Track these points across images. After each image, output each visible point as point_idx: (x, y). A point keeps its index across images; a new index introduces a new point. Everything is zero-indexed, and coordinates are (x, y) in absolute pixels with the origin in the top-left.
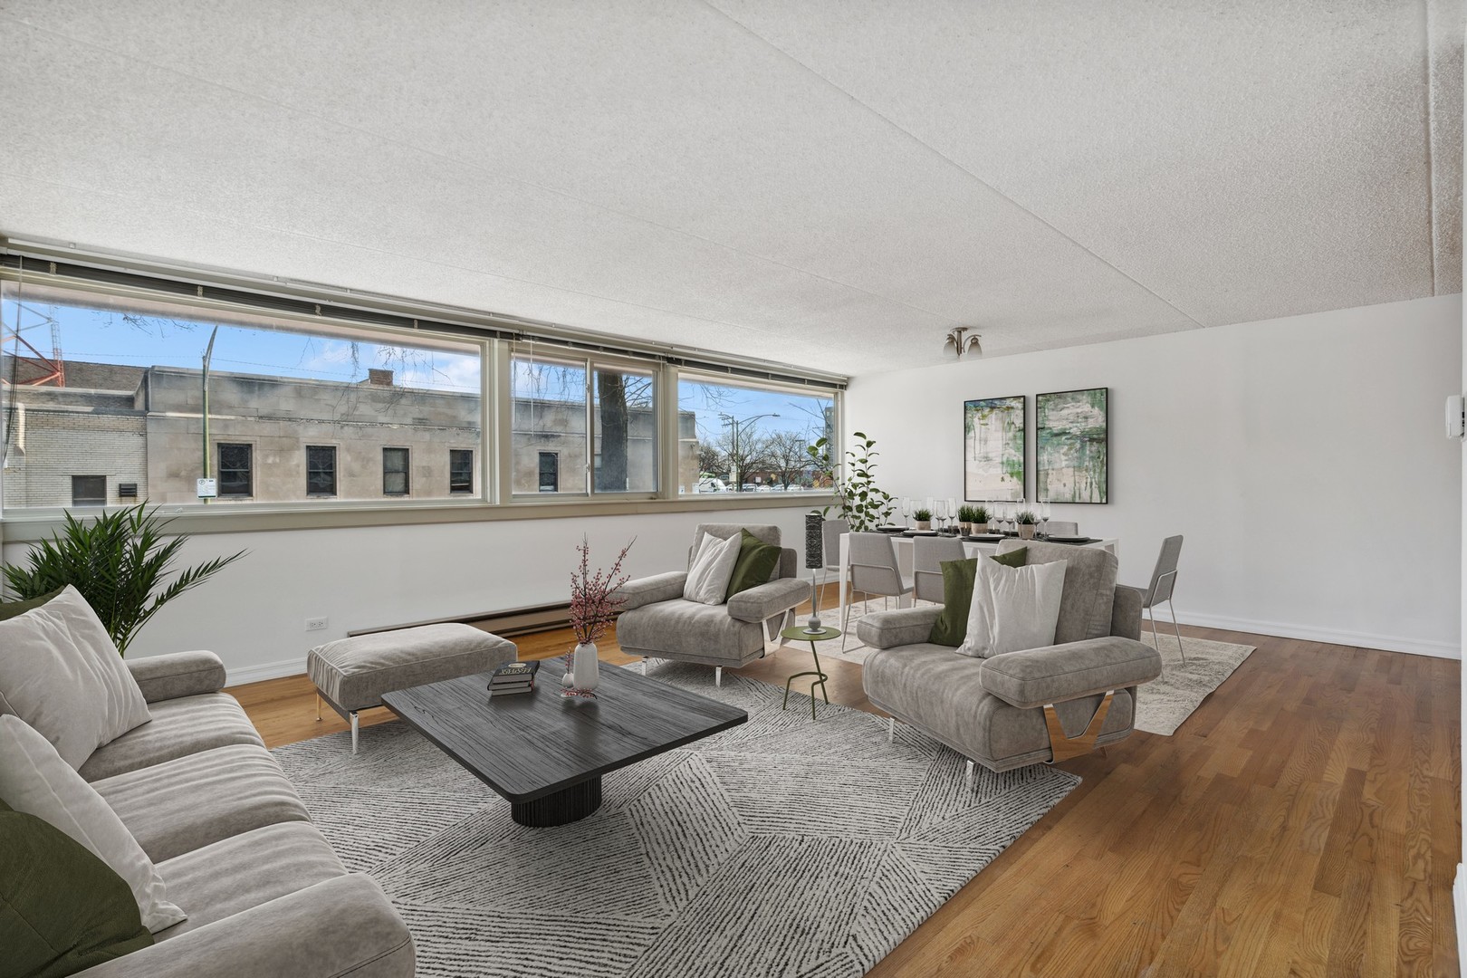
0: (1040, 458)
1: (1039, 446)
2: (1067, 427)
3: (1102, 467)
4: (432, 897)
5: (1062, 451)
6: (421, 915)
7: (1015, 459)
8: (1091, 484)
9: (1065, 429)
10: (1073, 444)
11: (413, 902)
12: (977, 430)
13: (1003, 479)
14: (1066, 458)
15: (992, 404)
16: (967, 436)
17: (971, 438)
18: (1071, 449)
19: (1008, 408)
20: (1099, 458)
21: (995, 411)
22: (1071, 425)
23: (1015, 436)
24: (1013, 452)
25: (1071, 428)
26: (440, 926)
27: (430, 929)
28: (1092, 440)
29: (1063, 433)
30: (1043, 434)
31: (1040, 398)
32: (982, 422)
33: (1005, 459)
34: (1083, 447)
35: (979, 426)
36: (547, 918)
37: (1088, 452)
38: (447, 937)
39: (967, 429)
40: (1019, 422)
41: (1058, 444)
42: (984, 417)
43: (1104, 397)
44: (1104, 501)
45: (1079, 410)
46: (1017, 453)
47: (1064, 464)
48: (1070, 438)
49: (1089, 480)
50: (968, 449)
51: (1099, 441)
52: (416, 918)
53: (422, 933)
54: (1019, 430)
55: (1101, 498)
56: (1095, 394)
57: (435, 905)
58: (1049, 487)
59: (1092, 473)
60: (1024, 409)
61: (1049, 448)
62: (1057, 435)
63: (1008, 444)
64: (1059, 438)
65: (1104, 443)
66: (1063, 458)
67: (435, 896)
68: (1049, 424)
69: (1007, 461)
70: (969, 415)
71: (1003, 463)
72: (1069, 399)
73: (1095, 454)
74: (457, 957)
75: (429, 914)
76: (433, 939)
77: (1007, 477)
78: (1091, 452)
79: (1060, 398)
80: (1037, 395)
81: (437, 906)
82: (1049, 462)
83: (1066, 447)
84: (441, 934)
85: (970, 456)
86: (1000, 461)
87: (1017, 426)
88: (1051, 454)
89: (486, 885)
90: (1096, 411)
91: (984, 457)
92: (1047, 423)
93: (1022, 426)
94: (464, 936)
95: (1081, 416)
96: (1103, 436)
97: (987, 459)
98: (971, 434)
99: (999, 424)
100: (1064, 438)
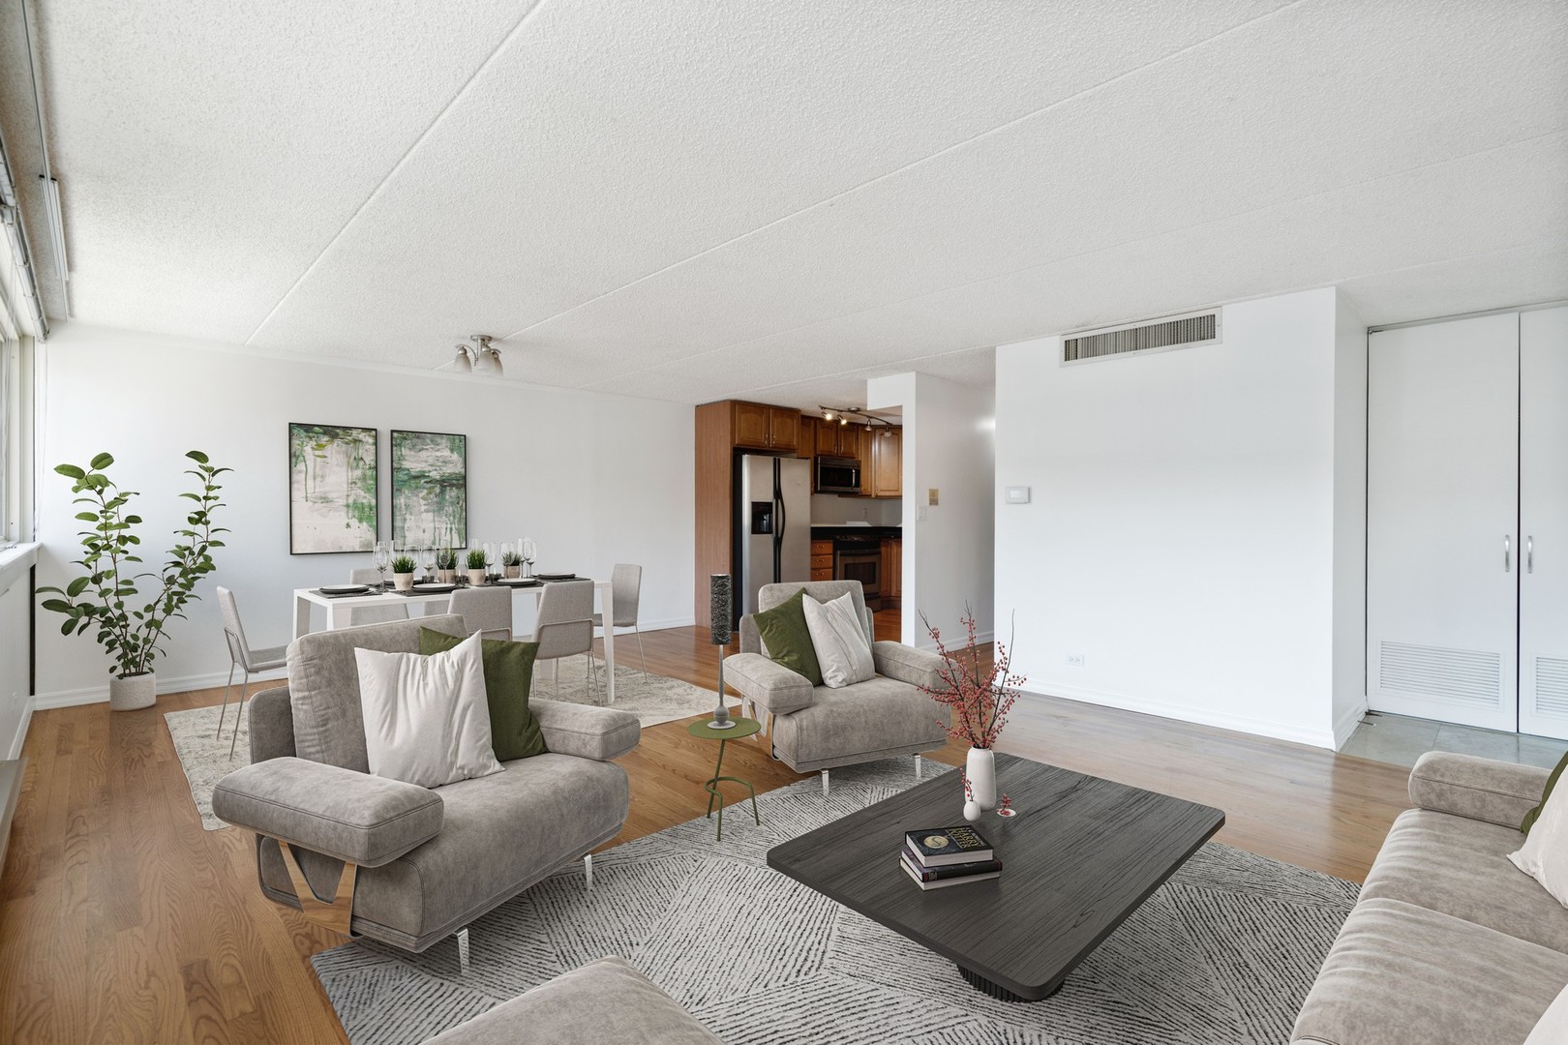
0: (396, 502)
1: (395, 488)
2: (426, 469)
3: (462, 512)
4: (1222, 1009)
5: (421, 495)
6: (1249, 1006)
7: (364, 501)
8: (451, 529)
9: (424, 472)
10: (433, 488)
11: (1238, 1019)
12: (310, 464)
13: (348, 526)
14: (424, 502)
15: (331, 432)
16: (294, 469)
17: (300, 472)
18: (430, 493)
19: (356, 441)
20: (458, 503)
21: (337, 442)
22: (430, 468)
23: (364, 475)
24: (362, 493)
25: (430, 472)
26: (1249, 988)
27: (1258, 993)
28: (451, 485)
29: (421, 476)
30: (401, 476)
31: (395, 435)
32: (317, 453)
33: (351, 501)
34: (442, 492)
35: (312, 457)
36: (1192, 932)
37: (447, 497)
38: (1257, 979)
39: (293, 457)
40: (369, 459)
41: (417, 487)
42: (320, 447)
43: (460, 443)
44: (464, 546)
45: (438, 454)
46: (367, 495)
47: (423, 508)
48: (430, 482)
49: (449, 526)
50: (294, 486)
51: (458, 487)
52: (1255, 1008)
53: (1266, 996)
54: (370, 468)
55: (461, 543)
56: (454, 440)
57: (1229, 1003)
58: (407, 534)
59: (451, 518)
60: (376, 444)
61: (407, 492)
62: (416, 477)
63: (355, 483)
64: (417, 481)
65: (463, 489)
66: (422, 502)
67: (1218, 1007)
68: (406, 465)
69: (355, 503)
70: (295, 442)
71: (348, 506)
72: (428, 441)
73: (455, 500)
74: (1270, 965)
75: (1243, 1001)
76: (1266, 986)
77: (354, 522)
78: (451, 497)
79: (418, 438)
80: (392, 431)
81: (1231, 1001)
82: (407, 506)
83: (425, 491)
84: (1257, 983)
85: (297, 495)
86: (345, 503)
87: (368, 463)
88: (408, 498)
89: (1178, 978)
90: (455, 456)
91: (321, 498)
92: (404, 463)
93: (373, 464)
94: (1247, 969)
95: (441, 459)
96: (461, 482)
97: (325, 500)
98: (301, 466)
99: (342, 458)
100: (423, 481)
